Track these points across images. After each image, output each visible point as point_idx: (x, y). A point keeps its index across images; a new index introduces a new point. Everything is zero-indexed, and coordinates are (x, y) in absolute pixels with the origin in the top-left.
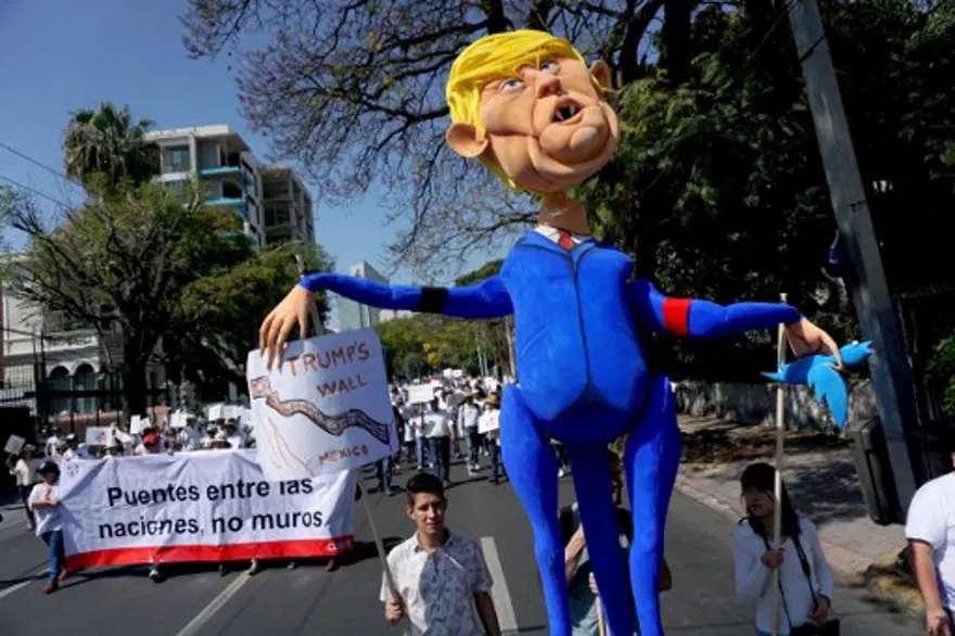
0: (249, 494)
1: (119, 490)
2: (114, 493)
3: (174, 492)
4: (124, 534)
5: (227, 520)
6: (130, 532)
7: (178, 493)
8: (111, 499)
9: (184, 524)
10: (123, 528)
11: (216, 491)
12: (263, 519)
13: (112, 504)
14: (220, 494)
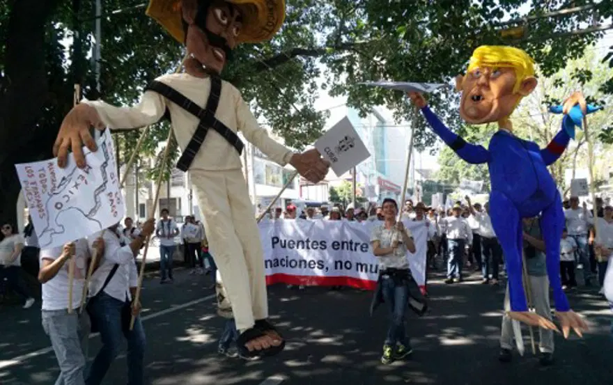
0: (356, 249)
1: (277, 238)
2: (275, 240)
3: (310, 244)
4: (278, 265)
5: (344, 262)
6: (281, 264)
7: (312, 245)
8: (274, 243)
9: (315, 263)
10: (277, 261)
11: (339, 244)
12: (362, 266)
13: (273, 247)
14: (340, 246)
